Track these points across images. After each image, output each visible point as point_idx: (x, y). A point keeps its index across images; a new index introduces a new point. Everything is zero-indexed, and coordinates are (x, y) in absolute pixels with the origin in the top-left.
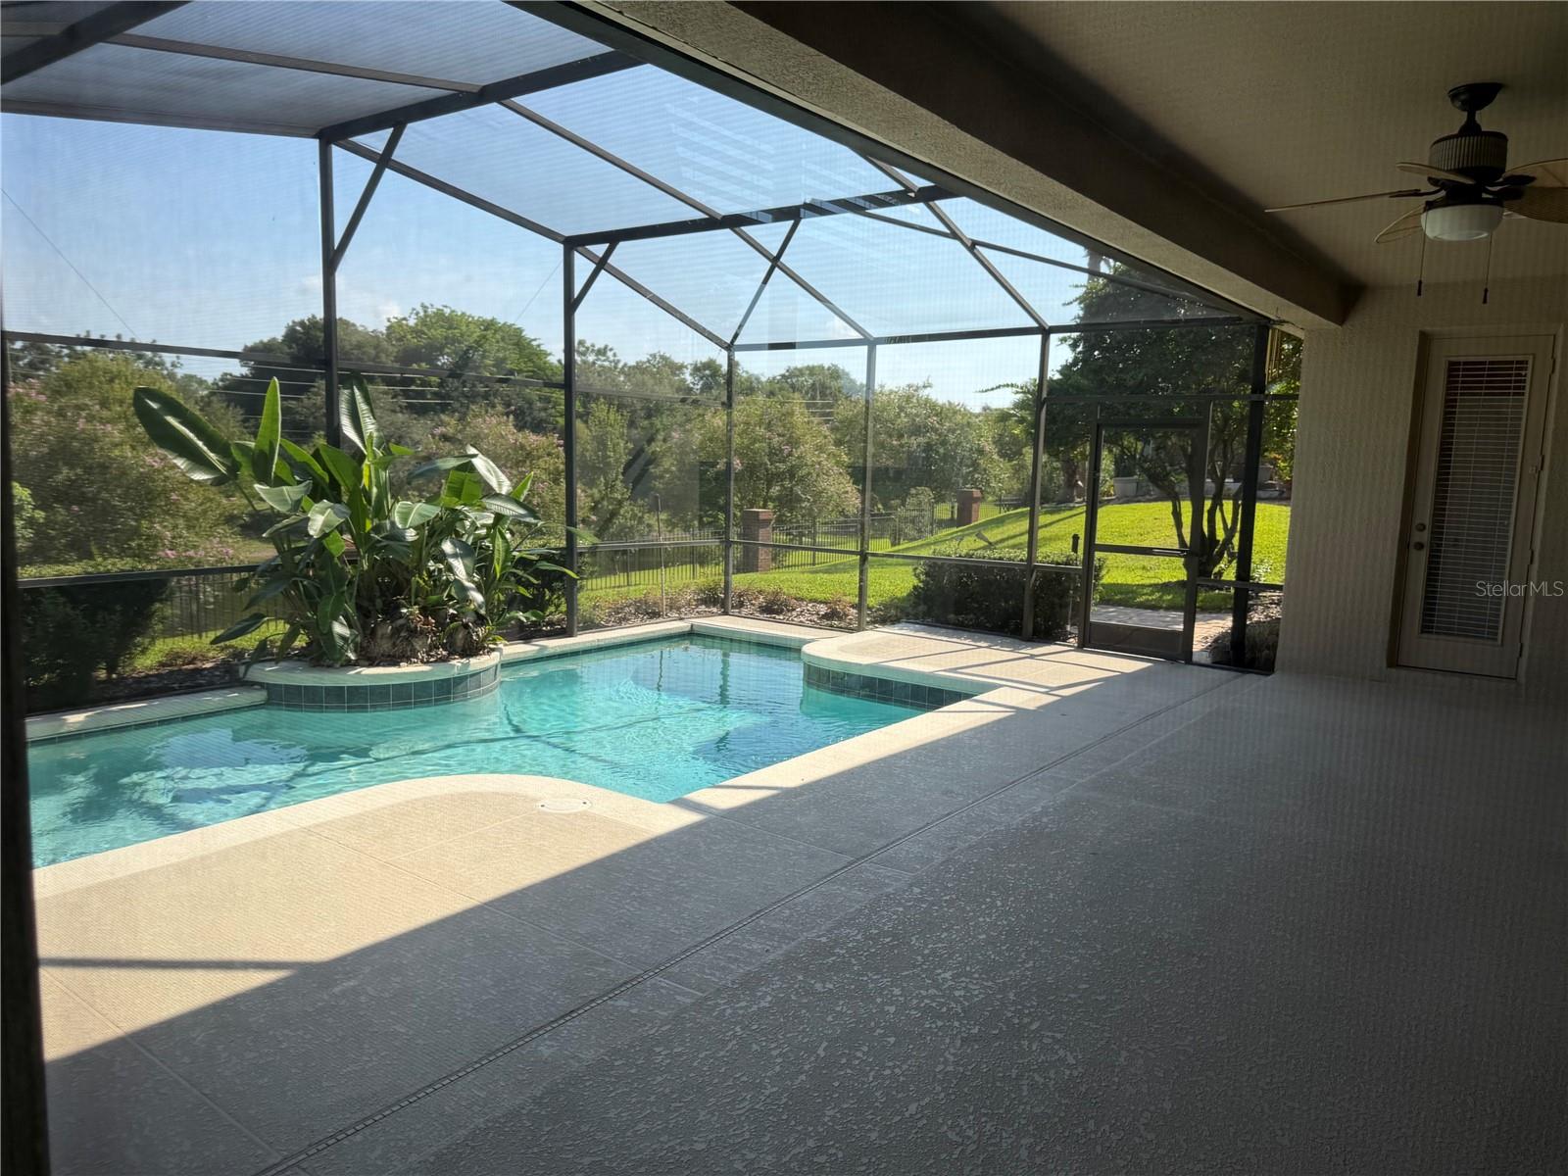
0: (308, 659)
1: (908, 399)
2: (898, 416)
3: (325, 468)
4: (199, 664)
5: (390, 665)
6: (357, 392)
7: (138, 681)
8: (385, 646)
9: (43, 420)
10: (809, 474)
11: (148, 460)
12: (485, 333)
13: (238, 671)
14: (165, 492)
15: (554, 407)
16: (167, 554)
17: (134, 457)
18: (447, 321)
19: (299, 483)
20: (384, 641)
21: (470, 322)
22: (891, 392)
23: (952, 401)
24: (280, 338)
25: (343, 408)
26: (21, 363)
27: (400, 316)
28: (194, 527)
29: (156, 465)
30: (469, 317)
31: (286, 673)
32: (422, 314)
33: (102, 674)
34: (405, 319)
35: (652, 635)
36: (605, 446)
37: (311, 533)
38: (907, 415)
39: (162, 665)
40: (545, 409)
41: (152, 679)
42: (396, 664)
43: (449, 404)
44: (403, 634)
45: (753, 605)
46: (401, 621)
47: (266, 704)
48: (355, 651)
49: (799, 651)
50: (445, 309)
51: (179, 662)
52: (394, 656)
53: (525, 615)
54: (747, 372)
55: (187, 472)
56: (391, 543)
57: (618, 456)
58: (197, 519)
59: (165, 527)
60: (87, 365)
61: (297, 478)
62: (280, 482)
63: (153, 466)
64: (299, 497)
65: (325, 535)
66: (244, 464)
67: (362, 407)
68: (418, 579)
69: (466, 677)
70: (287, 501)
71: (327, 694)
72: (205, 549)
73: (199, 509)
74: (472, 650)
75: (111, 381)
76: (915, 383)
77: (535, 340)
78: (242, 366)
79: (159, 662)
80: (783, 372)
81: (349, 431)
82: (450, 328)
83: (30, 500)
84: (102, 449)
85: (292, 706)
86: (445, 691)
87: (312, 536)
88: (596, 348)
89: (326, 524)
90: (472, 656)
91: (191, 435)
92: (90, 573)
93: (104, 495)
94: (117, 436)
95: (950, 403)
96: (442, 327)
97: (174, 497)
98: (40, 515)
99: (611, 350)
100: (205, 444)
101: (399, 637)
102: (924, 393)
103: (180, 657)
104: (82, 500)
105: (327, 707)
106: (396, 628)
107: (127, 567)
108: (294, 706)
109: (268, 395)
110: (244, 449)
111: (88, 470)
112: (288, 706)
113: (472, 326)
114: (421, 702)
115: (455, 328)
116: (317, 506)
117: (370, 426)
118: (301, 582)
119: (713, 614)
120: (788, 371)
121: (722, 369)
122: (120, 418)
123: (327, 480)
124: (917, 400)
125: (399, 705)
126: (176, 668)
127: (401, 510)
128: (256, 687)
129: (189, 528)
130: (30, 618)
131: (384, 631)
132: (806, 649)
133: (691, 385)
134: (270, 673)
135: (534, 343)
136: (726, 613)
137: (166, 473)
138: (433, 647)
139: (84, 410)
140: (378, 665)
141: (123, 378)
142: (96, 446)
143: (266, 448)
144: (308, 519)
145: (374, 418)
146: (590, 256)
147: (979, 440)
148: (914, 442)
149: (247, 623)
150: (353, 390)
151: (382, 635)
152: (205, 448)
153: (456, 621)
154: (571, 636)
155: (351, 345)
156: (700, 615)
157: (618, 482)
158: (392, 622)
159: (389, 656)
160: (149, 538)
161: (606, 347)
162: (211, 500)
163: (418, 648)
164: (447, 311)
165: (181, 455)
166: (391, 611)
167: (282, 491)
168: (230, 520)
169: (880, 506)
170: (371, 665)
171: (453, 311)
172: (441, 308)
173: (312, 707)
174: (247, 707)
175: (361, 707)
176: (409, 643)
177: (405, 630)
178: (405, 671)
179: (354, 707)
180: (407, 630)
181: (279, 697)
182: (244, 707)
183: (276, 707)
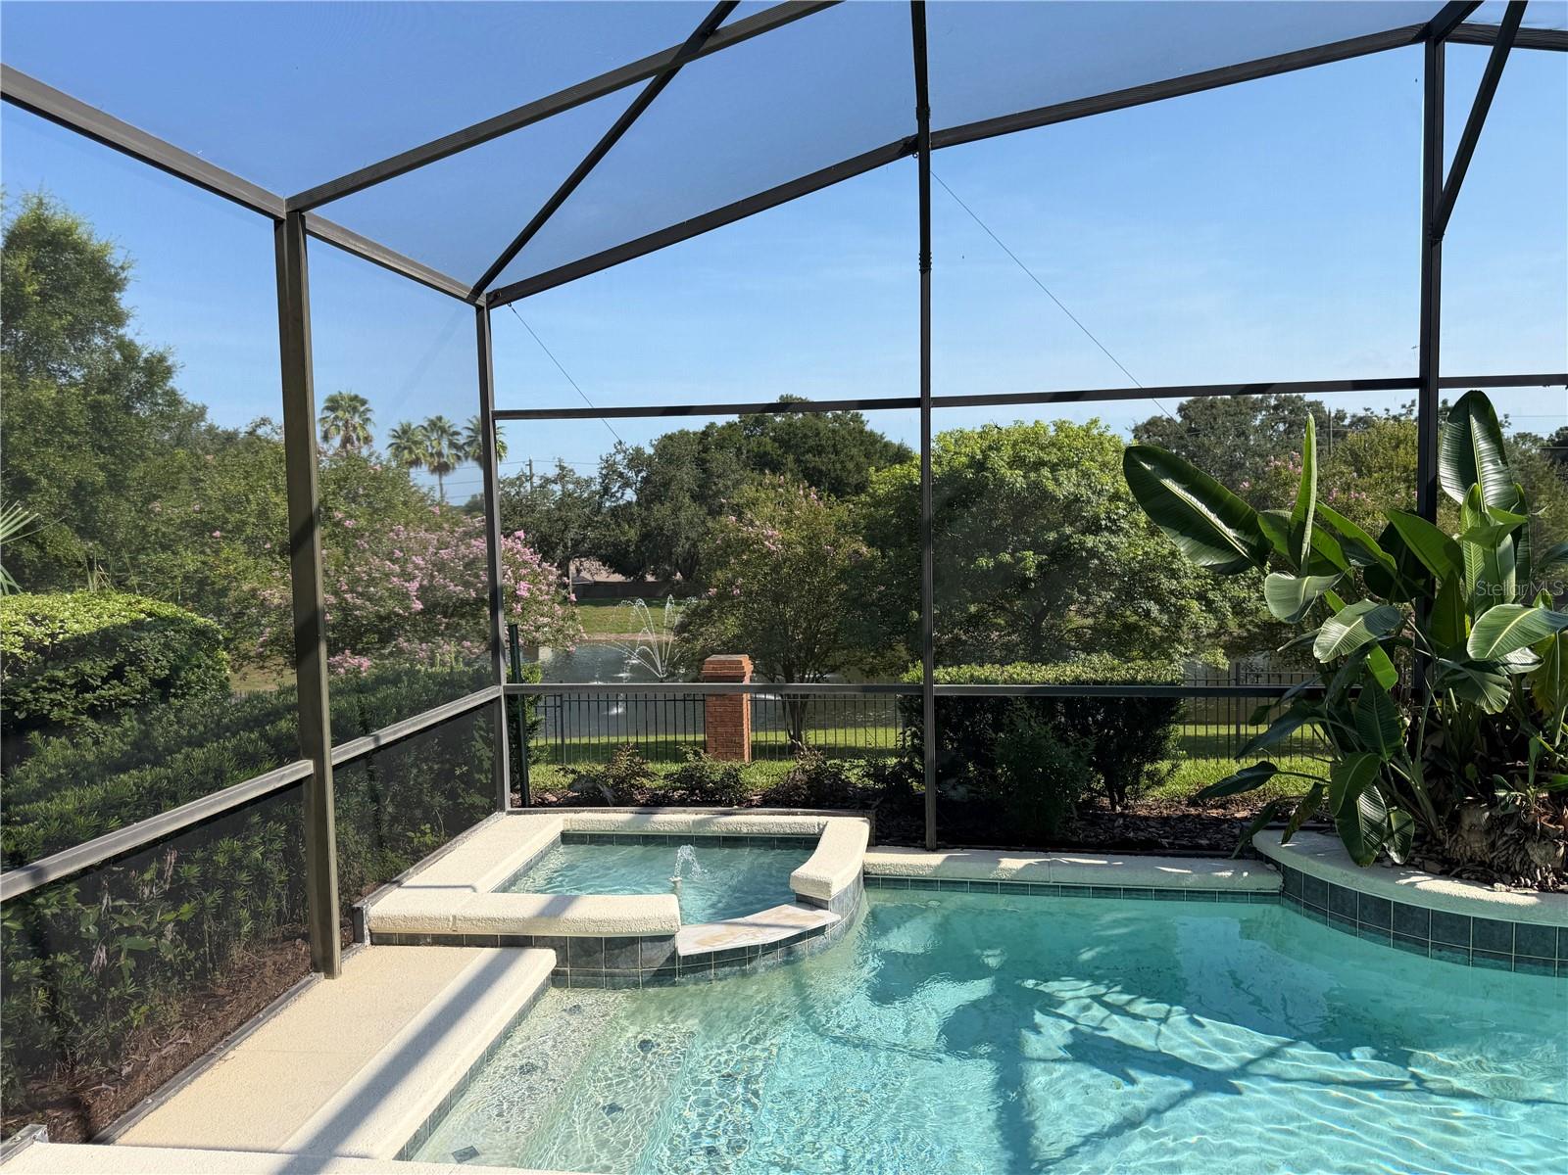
5: (1477, 880)
8: (1477, 845)
20: (1473, 837)
37: (1317, 654)
44: (1508, 831)
47: (1284, 894)
61: (1352, 561)
66: (1274, 543)
71: (1364, 906)
85: (1314, 909)
87: (1317, 659)
89: (1346, 641)
91: (1201, 505)
100: (1219, 518)
101: (1503, 834)
105: (1362, 927)
106: (1494, 819)
108: (1316, 910)
110: (1274, 521)
112: (1307, 907)
114: (1527, 961)
116: (1346, 610)
123: (1394, 565)
125: (1482, 955)
128: (1270, 866)
131: (1475, 821)
134: (1285, 851)
140: (1458, 877)
144: (1321, 633)
151: (1472, 826)
152: (1219, 523)
158: (1485, 809)
159: (1482, 863)
163: (1537, 862)
167: (1303, 582)
173: (1341, 920)
174: (1252, 893)
175: (1419, 943)
176: (1522, 848)
177: (1514, 824)
178: (1501, 900)
179: (1406, 939)
180: (1518, 826)
181: (1299, 892)
182: (1247, 893)
183: (1293, 905)
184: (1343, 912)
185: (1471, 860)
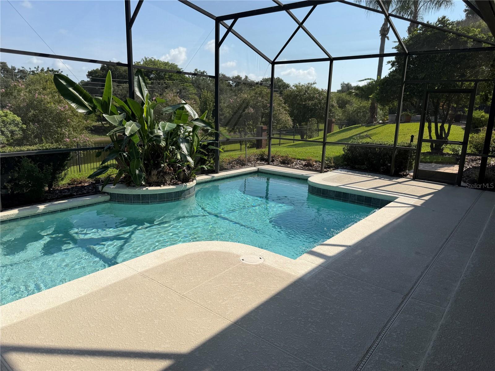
0: (125, 183)
1: (308, 88)
2: (305, 94)
3: (130, 108)
4: (83, 184)
5: (156, 186)
6: (140, 78)
7: (61, 191)
9: (24, 94)
10: (276, 113)
11: (59, 108)
12: (165, 66)
13: (98, 188)
14: (65, 119)
15: (188, 91)
16: (67, 140)
17: (55, 107)
18: (154, 62)
19: (120, 114)
21: (161, 63)
22: (302, 85)
23: (323, 89)
24: (99, 69)
25: (136, 84)
26: (18, 77)
27: (138, 61)
28: (75, 131)
29: (62, 110)
30: (160, 61)
31: (117, 189)
32: (145, 60)
33: (47, 189)
34: (139, 62)
35: (245, 172)
36: (206, 104)
37: (126, 134)
38: (308, 94)
39: (69, 184)
40: (185, 92)
41: (66, 191)
42: (160, 186)
43: (155, 91)
44: (161, 174)
45: (278, 161)
46: (160, 169)
47: (111, 200)
48: (145, 181)
49: (307, 180)
50: (152, 59)
51: (76, 183)
52: (158, 182)
53: (206, 167)
54: (250, 80)
55: (76, 109)
56: (157, 138)
57: (210, 108)
58: (76, 128)
59: (66, 131)
60: (38, 77)
61: (119, 112)
62: (112, 114)
63: (61, 110)
64: (121, 119)
65: (132, 135)
66: (98, 106)
67: (143, 84)
68: (166, 152)
69: (185, 191)
70: (116, 121)
71: (134, 197)
72: (79, 138)
73: (77, 125)
74: (186, 180)
75: (46, 82)
76: (311, 82)
77: (181, 69)
78: (88, 78)
79: (68, 183)
80: (261, 80)
81: (138, 93)
82: (154, 65)
83: (21, 121)
84: (44, 104)
85: (120, 202)
86: (177, 196)
87: (126, 135)
88: (201, 72)
89: (131, 130)
90: (187, 182)
91: (77, 94)
92: (40, 150)
93: (45, 119)
94: (49, 100)
95: (322, 89)
96: (152, 65)
97: (69, 120)
98: (24, 126)
99: (206, 72)
100: (83, 98)
102: (314, 86)
103: (76, 181)
104: (39, 122)
105: (133, 202)
106: (159, 172)
107: (55, 147)
108: (121, 202)
109: (107, 79)
110: (98, 100)
111: (40, 111)
112: (118, 201)
113: (161, 64)
114: (169, 200)
115: (156, 65)
116: (128, 123)
117: (146, 92)
118: (123, 154)
119: (264, 164)
120: (263, 79)
121: (242, 79)
122: (49, 93)
123: (131, 113)
124: (311, 88)
125: (161, 201)
126: (74, 186)
127: (161, 125)
128: (106, 194)
129: (74, 131)
130: (17, 168)
131: (154, 173)
132: (309, 179)
133: (232, 84)
134: (111, 189)
135: (181, 70)
136: (268, 164)
137: (66, 113)
138: (172, 179)
139: (37, 90)
140: (152, 186)
141: (50, 81)
142: (42, 103)
143: (107, 100)
144: (125, 128)
145: (147, 88)
146: (225, 26)
147: (332, 102)
148: (310, 103)
149: (101, 170)
150: (139, 77)
151: (154, 174)
152: (83, 100)
153: (180, 169)
154: (217, 173)
155: (122, 71)
156: (259, 164)
157: (210, 117)
158: (157, 169)
159: (156, 182)
160: (61, 134)
161: (204, 71)
162: (81, 122)
163: (167, 179)
164: (153, 59)
165: (73, 102)
166: (157, 166)
167: (114, 117)
168: (87, 128)
169: (298, 125)
170: (150, 186)
171: (155, 60)
172: (151, 58)
173: (128, 202)
174: (103, 202)
175: (147, 202)
176: (164, 177)
177: (162, 172)
178: (163, 188)
179: (144, 202)
180: (163, 172)
181: (115, 198)
182: (101, 202)
183: (114, 202)
184: (128, 200)
185: (154, 182)
